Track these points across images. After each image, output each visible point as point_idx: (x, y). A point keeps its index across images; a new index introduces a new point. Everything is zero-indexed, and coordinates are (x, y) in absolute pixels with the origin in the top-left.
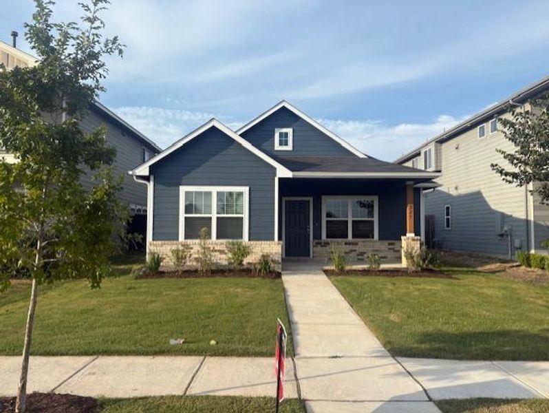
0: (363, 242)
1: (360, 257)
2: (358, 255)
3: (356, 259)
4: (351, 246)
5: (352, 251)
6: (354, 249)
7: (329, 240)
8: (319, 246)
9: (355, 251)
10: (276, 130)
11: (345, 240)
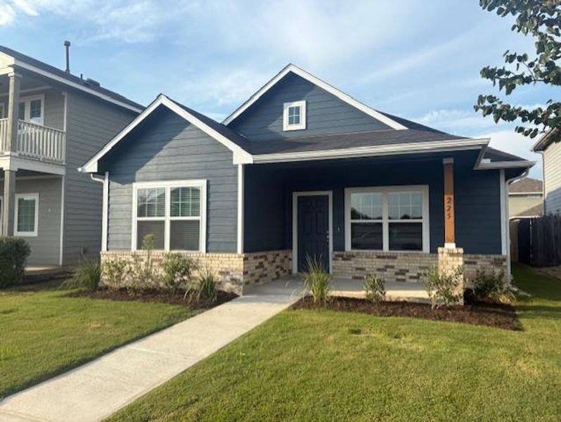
0: (405, 255)
1: (400, 277)
2: (397, 274)
3: (394, 280)
4: (386, 260)
5: (387, 267)
6: (391, 264)
7: (355, 251)
8: (340, 259)
9: (392, 267)
10: (285, 104)
11: (378, 252)
